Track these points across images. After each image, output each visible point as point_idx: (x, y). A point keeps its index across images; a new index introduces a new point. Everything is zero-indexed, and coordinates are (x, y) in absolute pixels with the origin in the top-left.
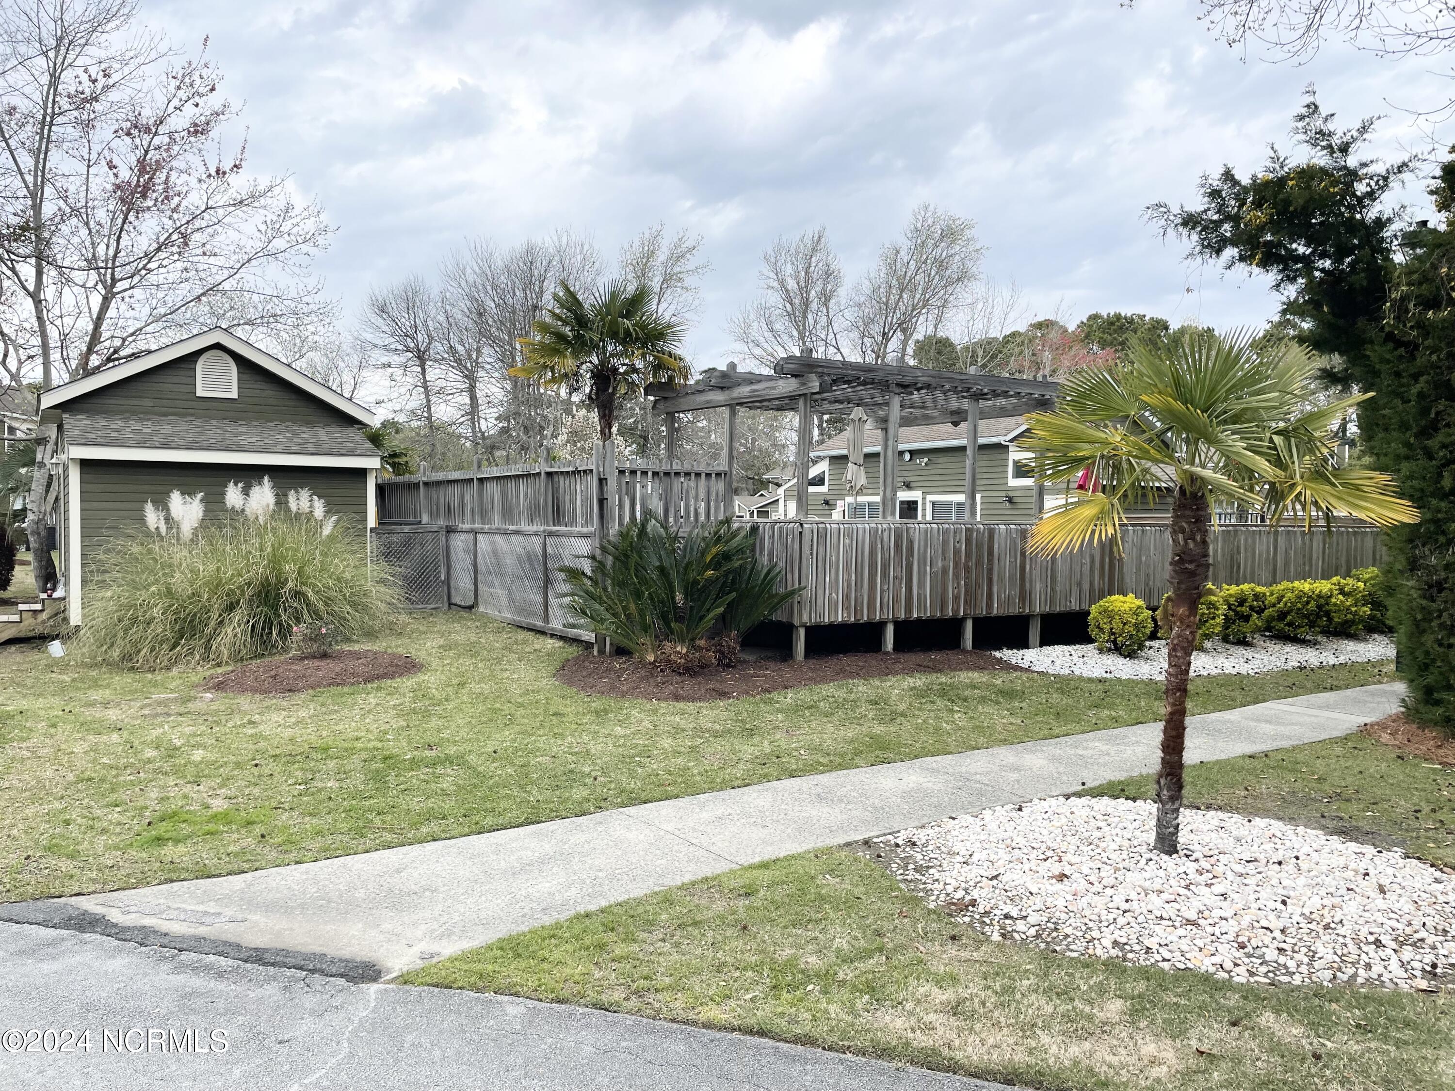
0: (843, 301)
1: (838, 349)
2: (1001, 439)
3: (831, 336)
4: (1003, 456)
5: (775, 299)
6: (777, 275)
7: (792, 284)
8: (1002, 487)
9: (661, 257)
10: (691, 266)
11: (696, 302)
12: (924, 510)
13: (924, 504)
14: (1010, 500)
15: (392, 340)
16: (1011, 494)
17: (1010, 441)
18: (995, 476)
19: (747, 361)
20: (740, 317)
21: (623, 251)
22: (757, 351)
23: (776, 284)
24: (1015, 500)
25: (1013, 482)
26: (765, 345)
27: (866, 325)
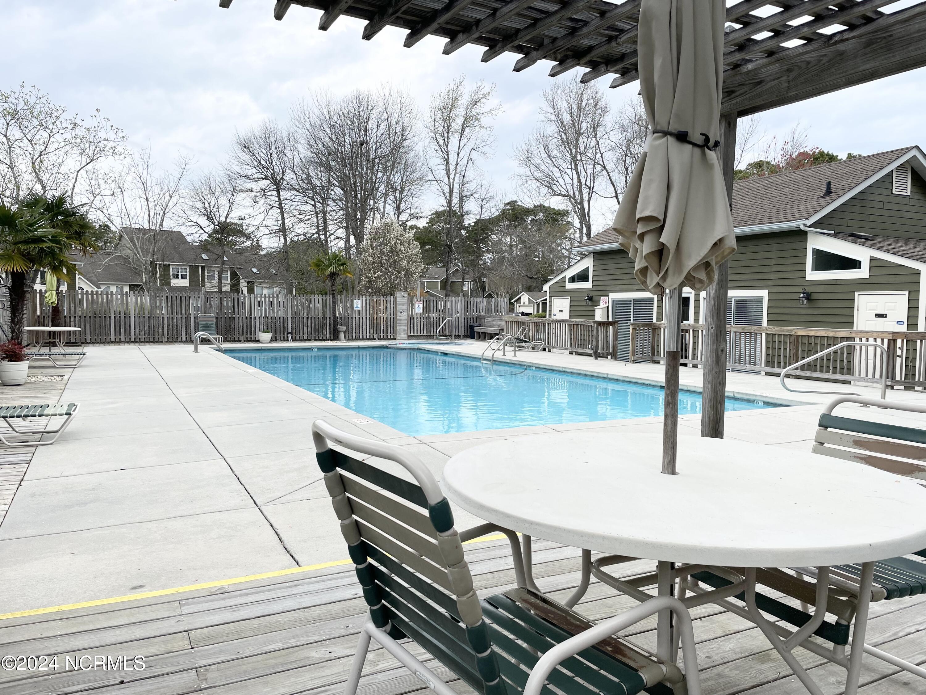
0: (609, 125)
1: (604, 167)
2: (801, 224)
3: (599, 155)
4: (799, 245)
5: (552, 129)
6: (554, 109)
7: (566, 118)
8: (798, 282)
9: (463, 101)
10: (486, 109)
11: (491, 139)
12: (697, 307)
13: (697, 301)
14: (808, 297)
15: (254, 171)
16: (809, 289)
17: (810, 226)
18: (790, 268)
19: (529, 182)
20: (523, 146)
21: (432, 98)
22: (538, 174)
23: (553, 117)
24: (814, 297)
25: (812, 275)
26: (543, 167)
27: (628, 147)
